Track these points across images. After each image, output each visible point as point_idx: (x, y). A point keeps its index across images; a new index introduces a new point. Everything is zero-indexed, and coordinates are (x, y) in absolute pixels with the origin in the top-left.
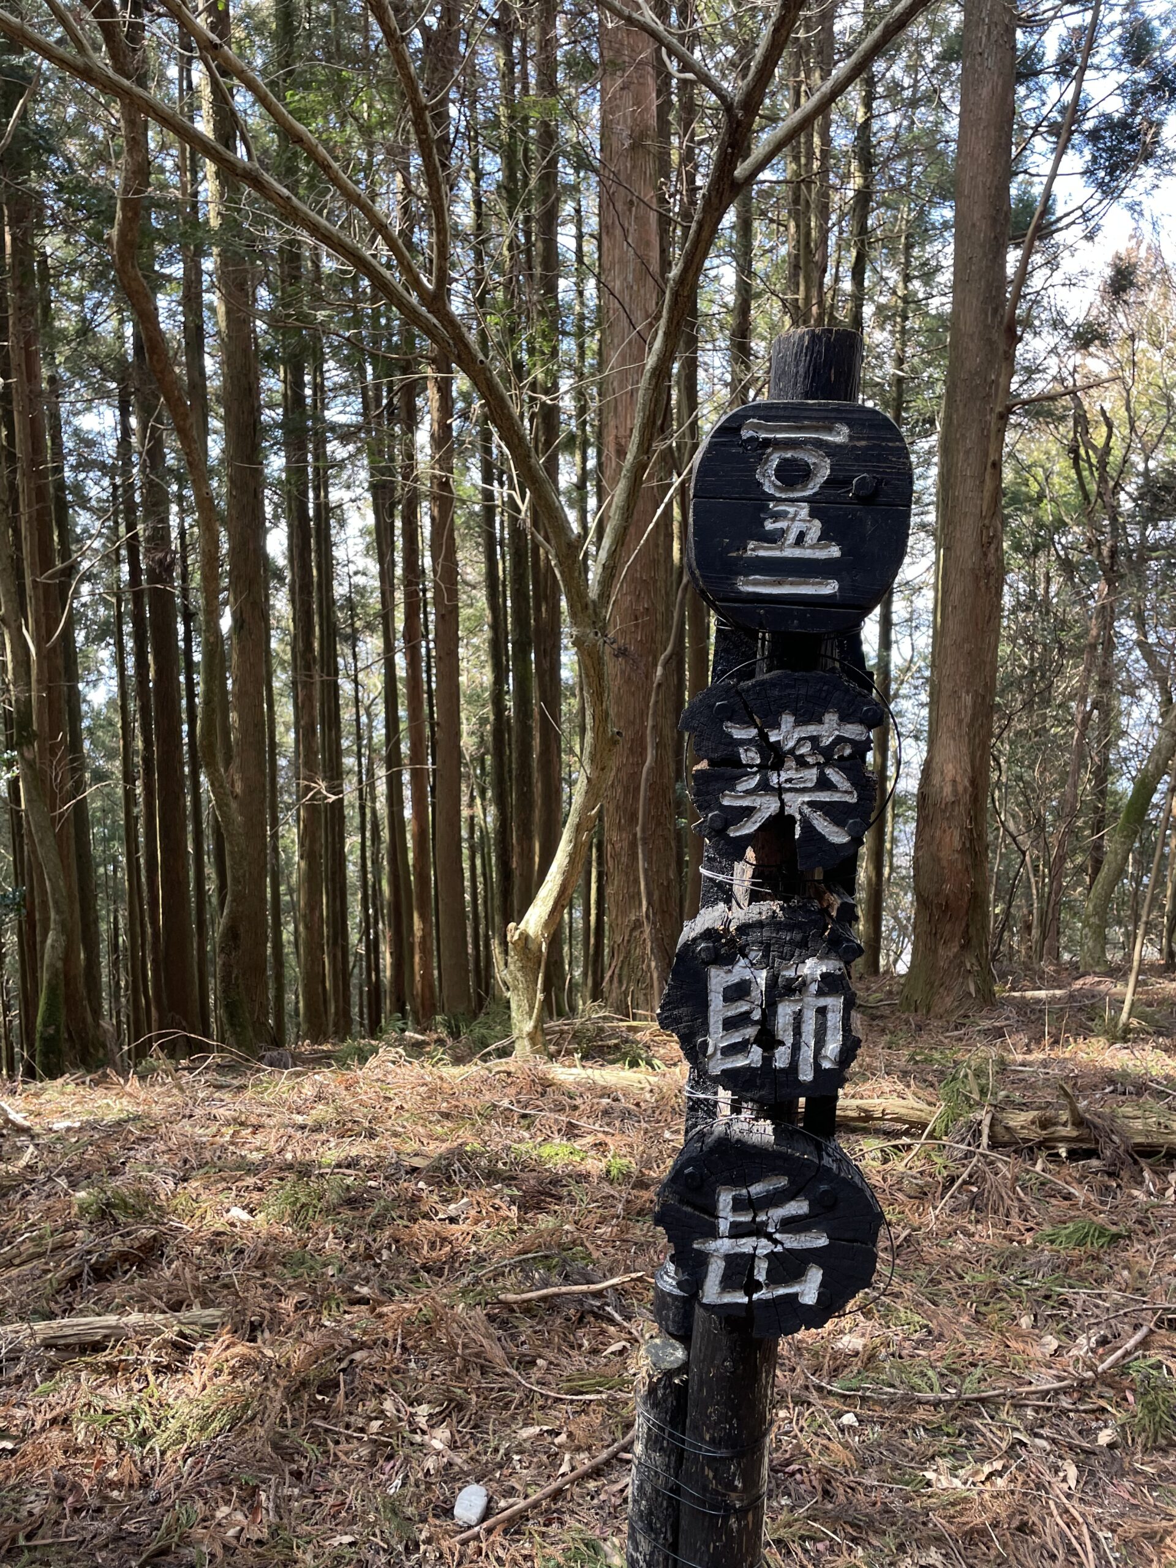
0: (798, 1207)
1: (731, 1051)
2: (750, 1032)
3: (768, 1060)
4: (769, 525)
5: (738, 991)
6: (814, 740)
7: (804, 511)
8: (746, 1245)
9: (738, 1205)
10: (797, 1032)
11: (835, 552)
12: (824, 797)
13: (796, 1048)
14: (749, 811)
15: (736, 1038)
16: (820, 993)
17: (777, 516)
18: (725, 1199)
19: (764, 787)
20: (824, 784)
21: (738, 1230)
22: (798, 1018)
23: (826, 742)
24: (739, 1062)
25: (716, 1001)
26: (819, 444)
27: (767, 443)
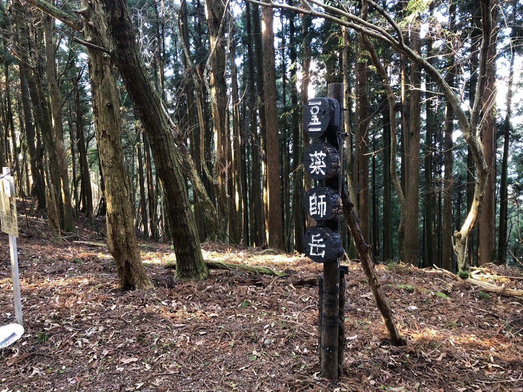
0: (322, 240)
1: (313, 211)
2: (316, 208)
3: (317, 213)
4: (312, 119)
5: (313, 201)
6: (319, 156)
7: (316, 116)
8: (316, 245)
9: (315, 238)
10: (321, 209)
11: (320, 123)
12: (322, 166)
13: (320, 211)
14: (313, 169)
15: (313, 209)
16: (323, 201)
17: (313, 118)
18: (313, 236)
19: (314, 164)
20: (322, 164)
21: (315, 243)
22: (320, 205)
23: (320, 156)
24: (314, 213)
25: (311, 202)
26: (318, 105)
27: (311, 106)
